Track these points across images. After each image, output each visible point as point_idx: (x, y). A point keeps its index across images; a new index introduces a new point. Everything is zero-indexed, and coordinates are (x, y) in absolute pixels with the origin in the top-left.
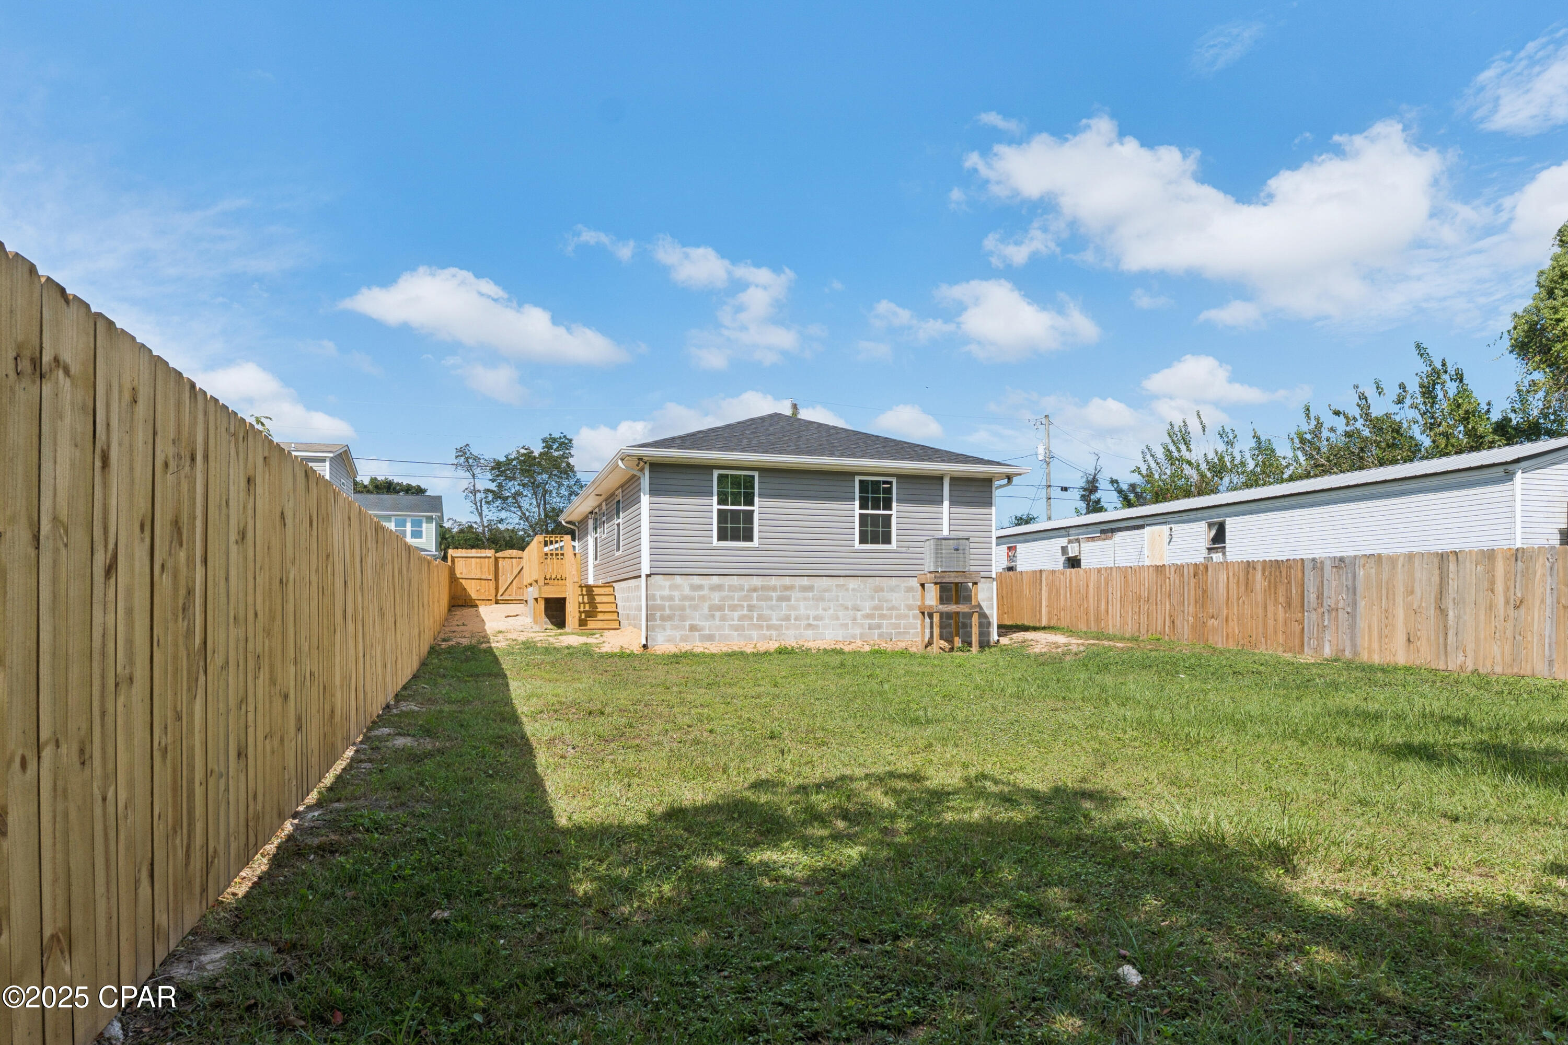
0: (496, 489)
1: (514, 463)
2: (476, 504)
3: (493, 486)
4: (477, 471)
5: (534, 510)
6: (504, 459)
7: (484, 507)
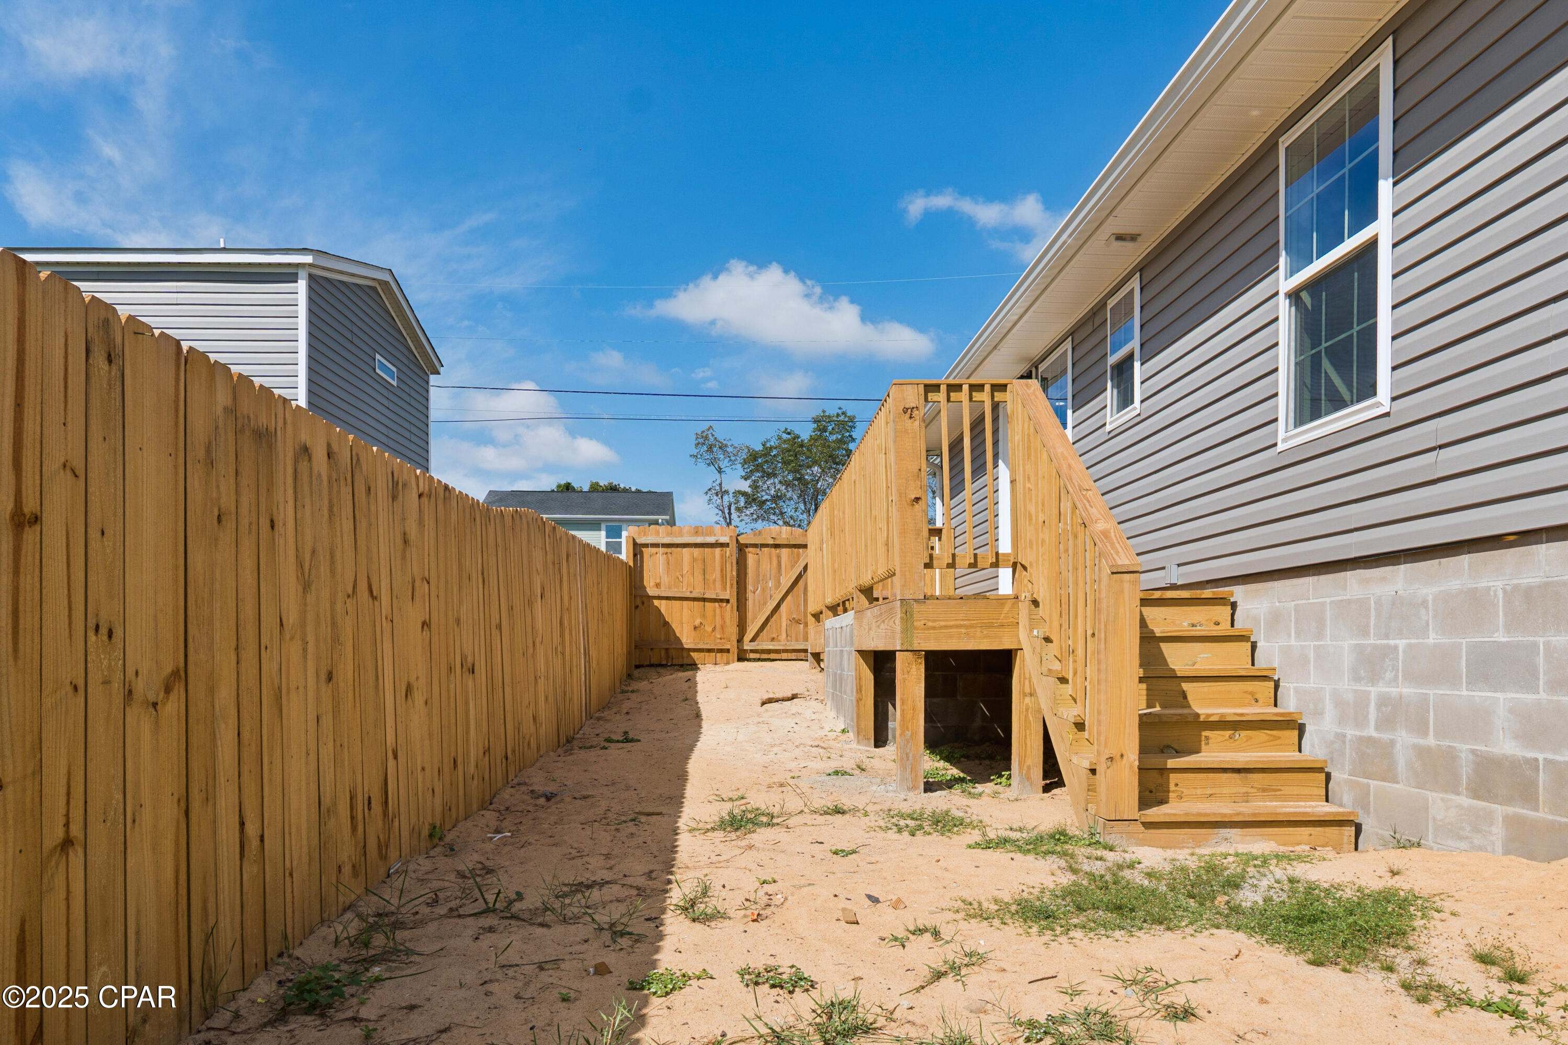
0: (749, 490)
1: (774, 452)
2: (723, 512)
3: (745, 486)
4: (724, 464)
5: (801, 517)
6: (761, 448)
7: (734, 515)
